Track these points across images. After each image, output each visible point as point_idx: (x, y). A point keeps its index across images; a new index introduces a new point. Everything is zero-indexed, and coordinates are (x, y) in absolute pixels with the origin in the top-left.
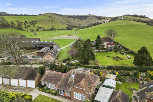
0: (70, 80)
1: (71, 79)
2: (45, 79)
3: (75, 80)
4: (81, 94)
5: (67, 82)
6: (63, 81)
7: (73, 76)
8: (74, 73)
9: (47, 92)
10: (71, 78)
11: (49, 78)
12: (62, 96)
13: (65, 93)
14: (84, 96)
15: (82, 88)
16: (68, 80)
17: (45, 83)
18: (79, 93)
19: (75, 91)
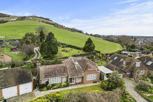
0: (76, 68)
1: (77, 66)
2: (45, 75)
3: (81, 66)
4: (93, 75)
5: (76, 70)
6: (72, 70)
7: (77, 63)
8: (75, 61)
9: (55, 89)
10: (75, 66)
11: (50, 73)
12: (73, 84)
13: (75, 80)
14: (95, 75)
15: (94, 68)
16: (74, 67)
17: (48, 80)
18: (91, 74)
19: (87, 74)
